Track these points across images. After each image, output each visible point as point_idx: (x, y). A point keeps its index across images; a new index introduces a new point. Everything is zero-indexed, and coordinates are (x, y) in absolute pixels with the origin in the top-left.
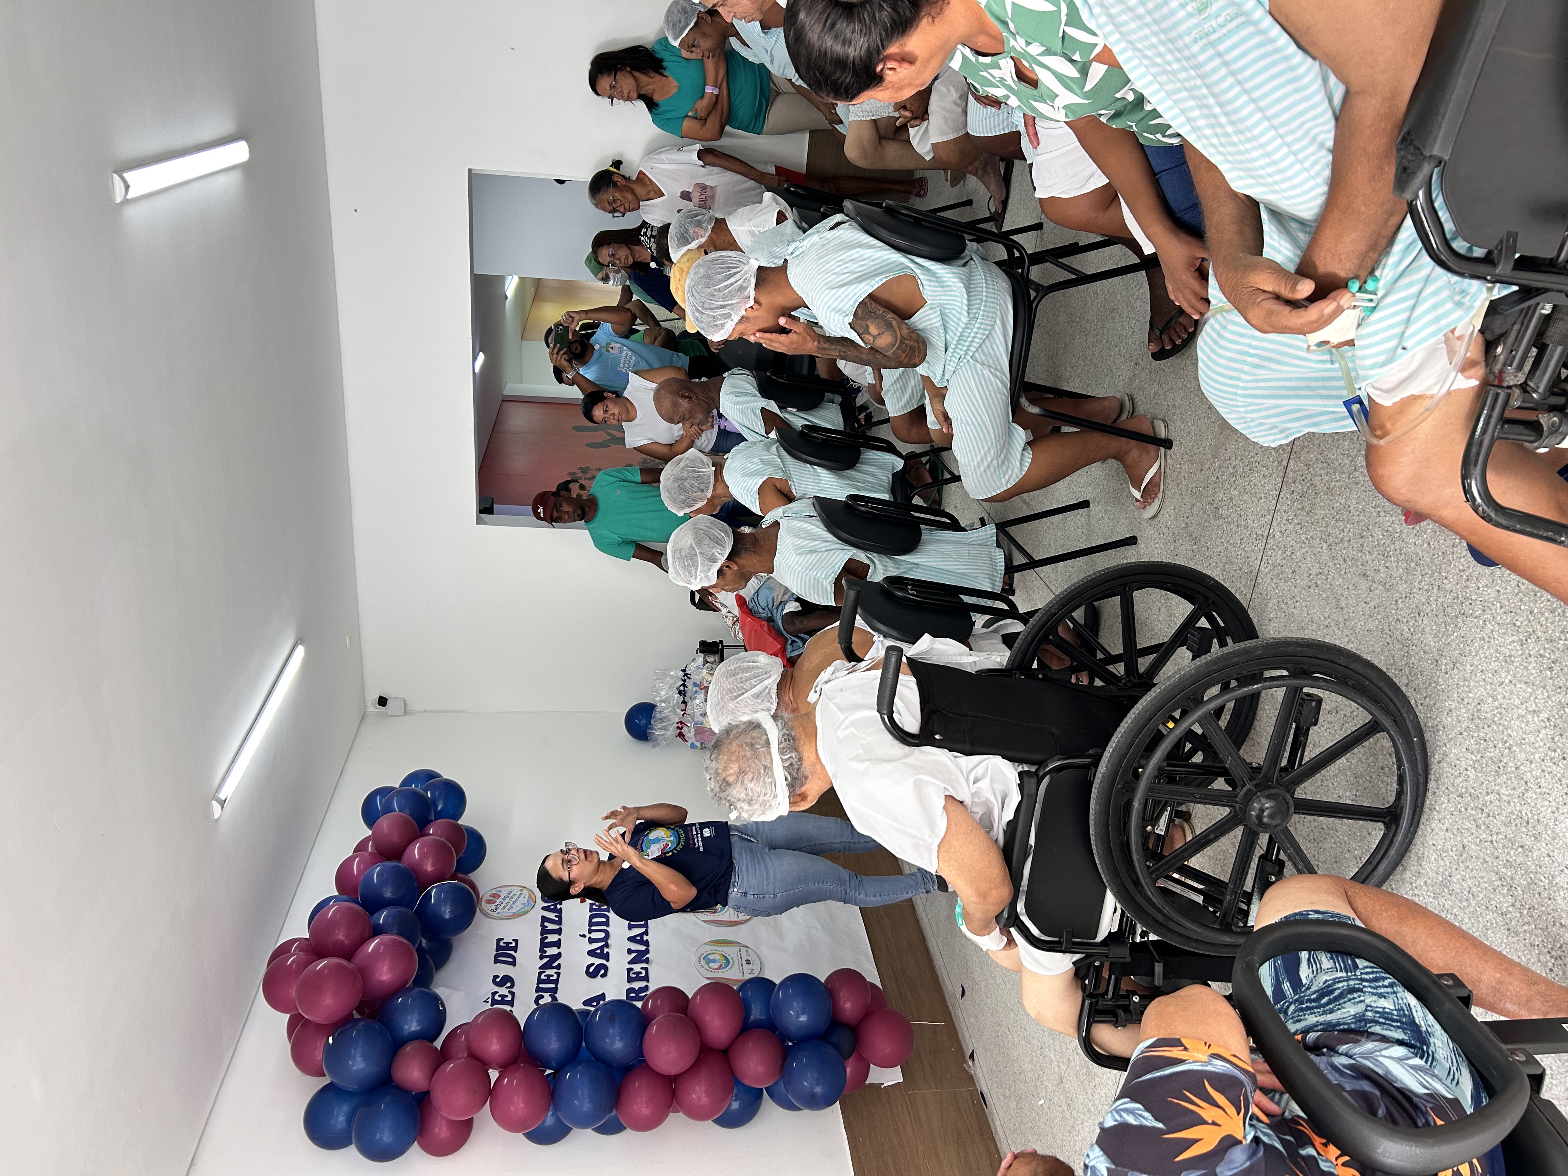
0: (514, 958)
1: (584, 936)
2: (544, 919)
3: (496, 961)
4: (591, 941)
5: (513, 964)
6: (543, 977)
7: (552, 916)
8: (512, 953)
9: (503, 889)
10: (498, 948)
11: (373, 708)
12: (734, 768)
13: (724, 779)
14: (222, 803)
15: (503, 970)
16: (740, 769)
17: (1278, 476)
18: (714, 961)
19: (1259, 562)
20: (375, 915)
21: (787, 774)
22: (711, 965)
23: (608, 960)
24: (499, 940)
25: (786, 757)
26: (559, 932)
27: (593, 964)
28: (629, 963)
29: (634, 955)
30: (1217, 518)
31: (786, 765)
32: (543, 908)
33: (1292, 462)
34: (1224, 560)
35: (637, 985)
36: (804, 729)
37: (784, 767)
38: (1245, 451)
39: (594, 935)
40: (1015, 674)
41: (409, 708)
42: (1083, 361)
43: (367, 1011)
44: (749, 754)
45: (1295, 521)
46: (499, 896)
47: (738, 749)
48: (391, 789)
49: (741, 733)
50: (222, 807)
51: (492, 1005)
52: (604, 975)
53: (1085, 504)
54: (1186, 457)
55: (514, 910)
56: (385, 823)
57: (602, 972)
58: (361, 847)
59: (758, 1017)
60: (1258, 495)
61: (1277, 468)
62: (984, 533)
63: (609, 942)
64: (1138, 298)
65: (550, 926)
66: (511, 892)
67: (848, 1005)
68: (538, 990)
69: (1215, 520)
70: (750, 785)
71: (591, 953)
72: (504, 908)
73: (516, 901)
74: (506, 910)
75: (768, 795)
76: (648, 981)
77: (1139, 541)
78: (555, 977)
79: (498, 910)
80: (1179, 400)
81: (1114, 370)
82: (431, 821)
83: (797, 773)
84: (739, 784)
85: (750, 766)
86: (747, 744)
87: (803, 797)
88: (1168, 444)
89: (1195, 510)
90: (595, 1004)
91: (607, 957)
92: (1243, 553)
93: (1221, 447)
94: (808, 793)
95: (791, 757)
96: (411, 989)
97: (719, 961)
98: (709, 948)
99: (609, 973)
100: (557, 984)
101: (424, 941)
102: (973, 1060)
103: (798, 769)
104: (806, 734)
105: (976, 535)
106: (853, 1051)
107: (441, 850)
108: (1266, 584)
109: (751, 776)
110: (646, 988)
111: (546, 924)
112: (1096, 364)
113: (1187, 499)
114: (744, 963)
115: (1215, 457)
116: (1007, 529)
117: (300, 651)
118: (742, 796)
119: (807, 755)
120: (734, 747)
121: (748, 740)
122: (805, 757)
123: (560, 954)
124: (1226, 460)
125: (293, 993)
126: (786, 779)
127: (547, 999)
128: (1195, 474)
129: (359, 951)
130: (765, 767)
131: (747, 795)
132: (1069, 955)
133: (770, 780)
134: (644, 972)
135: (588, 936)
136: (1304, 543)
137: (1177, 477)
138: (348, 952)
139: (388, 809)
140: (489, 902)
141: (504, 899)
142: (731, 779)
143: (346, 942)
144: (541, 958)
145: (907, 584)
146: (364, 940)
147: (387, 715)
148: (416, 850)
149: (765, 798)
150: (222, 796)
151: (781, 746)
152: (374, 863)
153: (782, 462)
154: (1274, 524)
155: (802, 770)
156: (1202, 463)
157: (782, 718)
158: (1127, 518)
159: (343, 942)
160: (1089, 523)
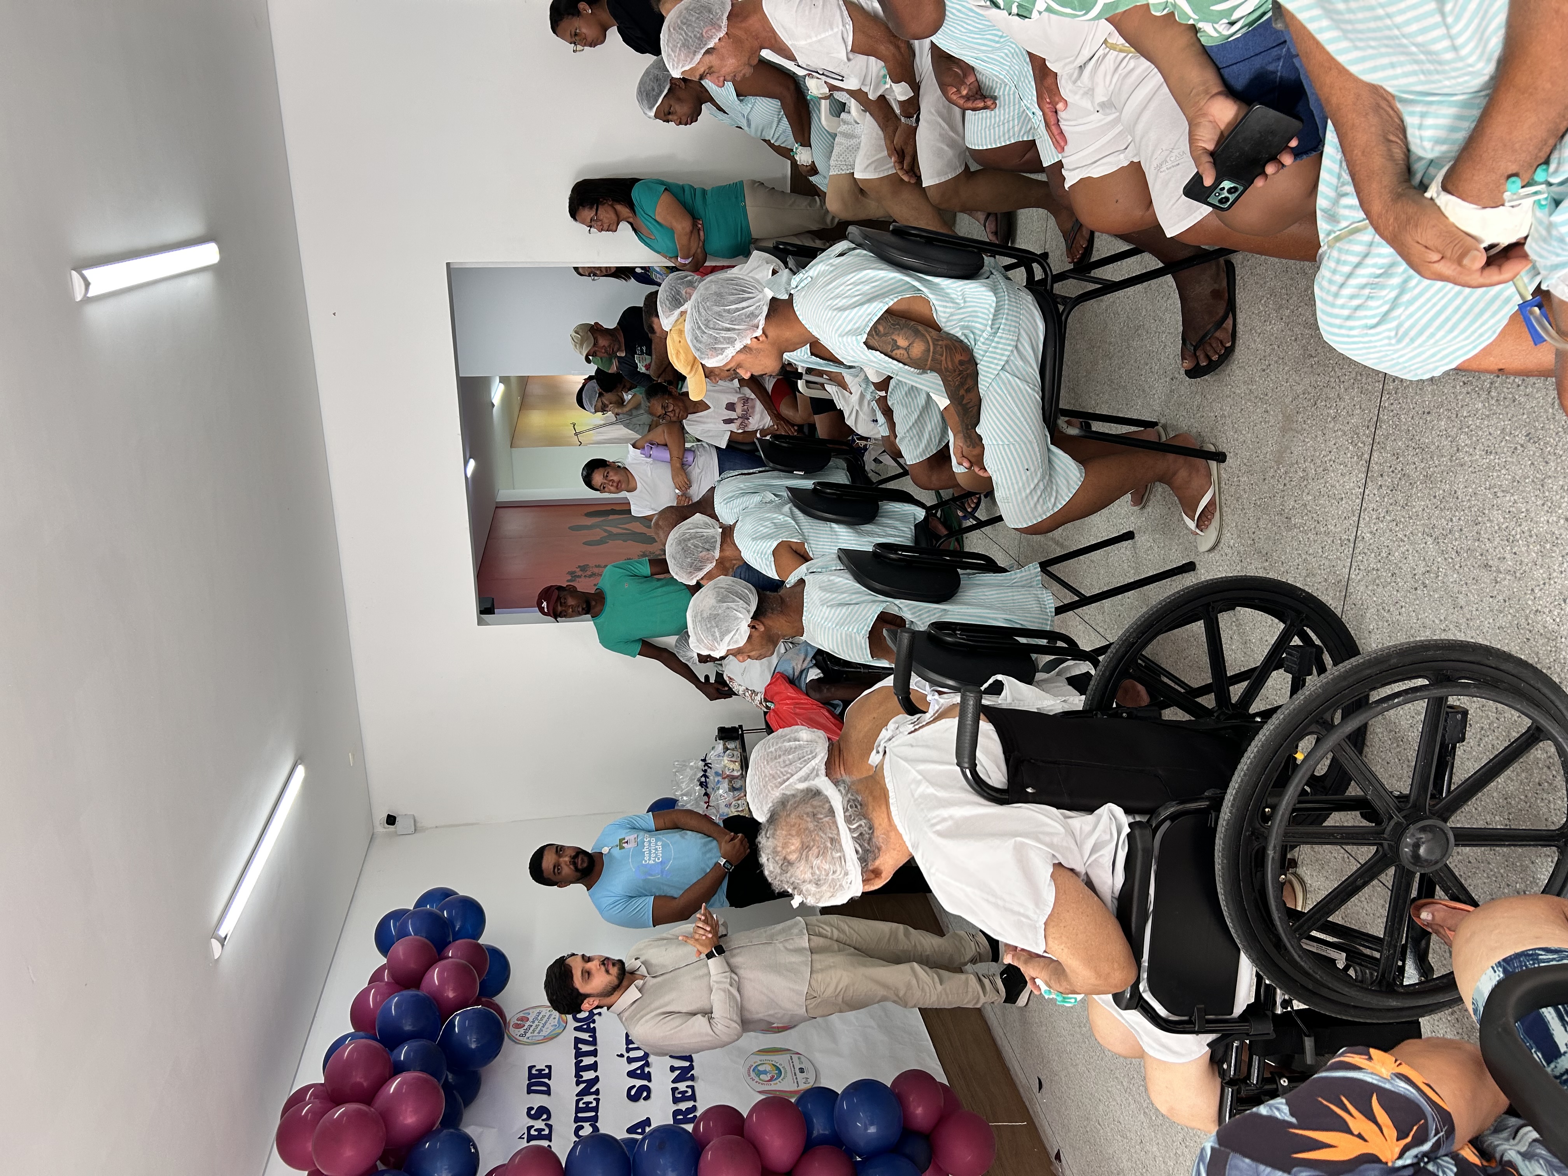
0: (548, 1086)
1: (622, 1056)
2: (578, 1041)
3: (529, 1091)
4: (630, 1060)
5: (548, 1092)
6: (581, 1105)
7: (585, 1036)
8: (546, 1080)
9: (531, 1011)
10: (531, 1076)
11: (381, 828)
12: (796, 843)
13: (785, 858)
14: (222, 941)
15: (538, 1100)
16: (802, 843)
17: (1360, 472)
18: (765, 1072)
19: (1347, 570)
20: (395, 1052)
21: (857, 846)
22: (762, 1077)
23: (650, 1081)
24: (531, 1068)
25: (854, 826)
26: (594, 1053)
27: (634, 1086)
28: (673, 1082)
29: (677, 1072)
30: (1288, 529)
31: (855, 835)
32: (576, 1029)
33: (1375, 455)
34: (1304, 573)
35: (683, 1106)
36: (871, 793)
37: (853, 838)
38: (1315, 450)
39: (633, 1054)
40: (1096, 715)
41: (418, 825)
42: (1110, 386)
43: (392, 1160)
44: (811, 826)
45: (1389, 518)
46: (528, 1019)
47: (798, 821)
48: (405, 911)
49: (799, 803)
50: (223, 945)
51: (528, 1142)
52: (647, 1098)
53: (1129, 536)
54: (1244, 468)
55: (543, 1033)
56: (400, 948)
57: (645, 1094)
58: (376, 977)
59: (821, 1132)
60: (1338, 497)
61: (1357, 463)
62: (1028, 573)
63: (650, 1060)
64: (1167, 308)
65: (585, 1048)
66: (540, 1013)
67: (919, 1111)
68: (577, 1119)
69: (1288, 531)
70: (816, 862)
71: (631, 1074)
72: (534, 1031)
73: (546, 1023)
74: (536, 1034)
75: (838, 872)
76: (695, 1101)
77: (1198, 566)
78: (594, 1104)
79: (528, 1035)
80: (1228, 409)
81: (1147, 389)
82: (450, 942)
83: (869, 844)
84: (803, 862)
85: (814, 840)
86: (808, 814)
87: (877, 873)
88: (1220, 457)
89: (1261, 524)
90: (640, 1131)
91: (648, 1077)
92: (1327, 563)
93: (1285, 451)
94: (882, 868)
95: (860, 826)
96: (439, 1131)
97: (769, 1072)
98: (758, 1059)
99: (652, 1095)
100: (597, 1112)
101: (450, 1076)
102: (1060, 1161)
103: (870, 839)
104: (874, 798)
105: (1019, 575)
106: (930, 1163)
107: (462, 972)
108: (1360, 591)
109: (817, 850)
110: (694, 1109)
111: (580, 1046)
112: (1125, 387)
113: (1250, 513)
114: (797, 1071)
115: (1278, 463)
116: (1048, 568)
117: (300, 771)
118: (808, 876)
119: (879, 820)
120: (793, 819)
121: (809, 810)
122: (876, 826)
123: (597, 1077)
124: (1293, 464)
125: (310, 1146)
126: (857, 852)
127: (587, 1130)
128: (1256, 484)
129: (380, 1093)
130: (832, 840)
131: (813, 874)
132: (1201, 1036)
133: (839, 854)
134: (690, 1090)
135: (626, 1055)
136: (1402, 541)
137: (1236, 491)
138: (368, 1096)
139: (402, 933)
140: (518, 1026)
141: (533, 1022)
142: (793, 857)
143: (365, 1084)
144: (578, 1083)
145: (955, 630)
146: (385, 1080)
147: (396, 834)
148: (435, 976)
149: (835, 876)
150: (222, 933)
151: (847, 814)
152: (391, 994)
153: (797, 523)
154: (1362, 524)
155: (874, 840)
156: (1264, 472)
157: (844, 782)
158: (1180, 544)
159: (361, 1084)
160: (1135, 554)
